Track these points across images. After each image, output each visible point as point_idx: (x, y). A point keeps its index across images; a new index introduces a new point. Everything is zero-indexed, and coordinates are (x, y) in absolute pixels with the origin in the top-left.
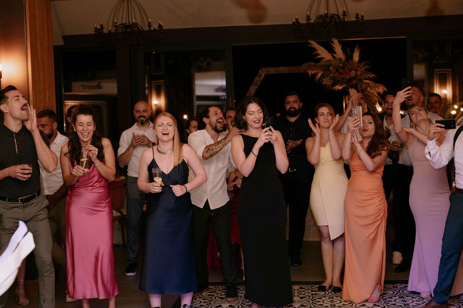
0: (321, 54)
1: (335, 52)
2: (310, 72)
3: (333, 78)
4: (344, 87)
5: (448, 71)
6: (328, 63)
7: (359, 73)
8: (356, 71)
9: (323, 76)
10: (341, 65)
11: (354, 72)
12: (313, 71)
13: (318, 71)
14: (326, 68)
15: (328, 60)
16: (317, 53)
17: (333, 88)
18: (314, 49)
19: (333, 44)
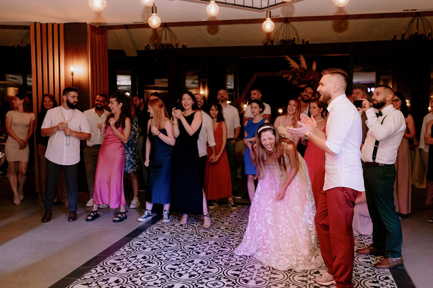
0: (293, 64)
1: (301, 64)
2: (285, 76)
3: (299, 80)
4: (306, 86)
5: (390, 78)
6: (296, 71)
7: (315, 77)
8: (314, 76)
9: (292, 79)
10: (304, 72)
11: (312, 76)
12: (286, 75)
13: (289, 75)
14: (295, 73)
15: (296, 69)
16: (290, 64)
17: (299, 86)
18: (288, 62)
19: (300, 59)
